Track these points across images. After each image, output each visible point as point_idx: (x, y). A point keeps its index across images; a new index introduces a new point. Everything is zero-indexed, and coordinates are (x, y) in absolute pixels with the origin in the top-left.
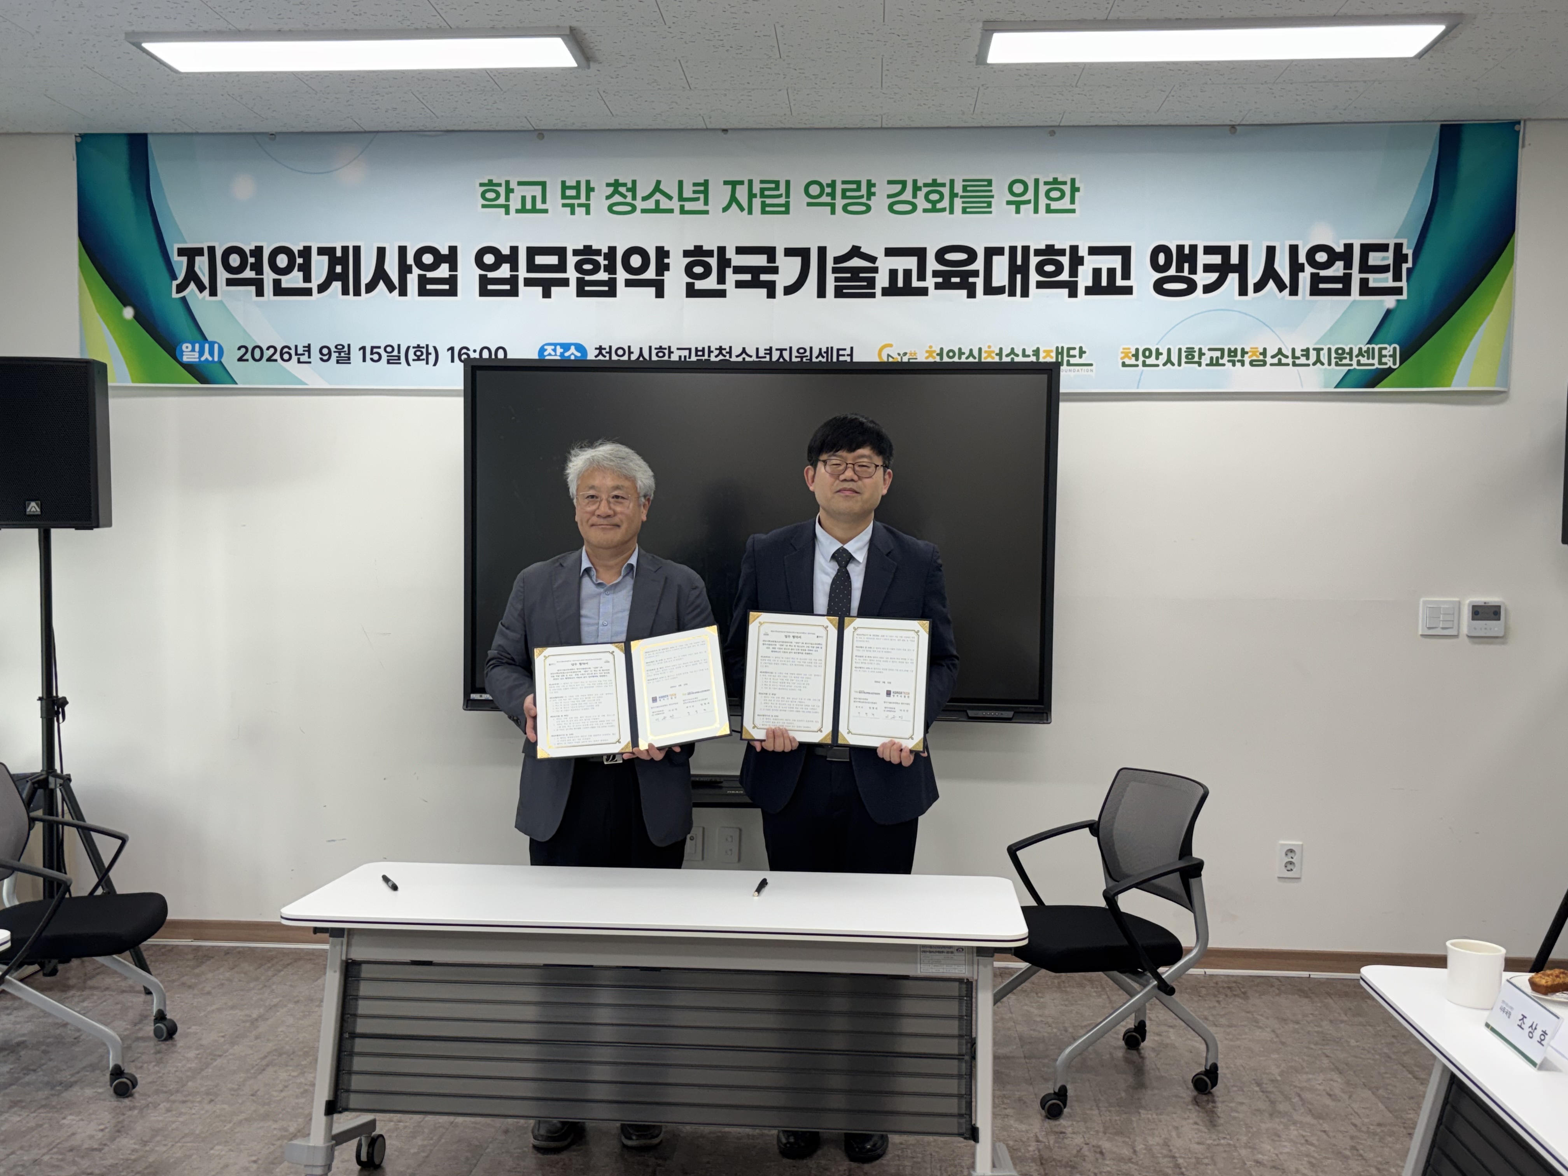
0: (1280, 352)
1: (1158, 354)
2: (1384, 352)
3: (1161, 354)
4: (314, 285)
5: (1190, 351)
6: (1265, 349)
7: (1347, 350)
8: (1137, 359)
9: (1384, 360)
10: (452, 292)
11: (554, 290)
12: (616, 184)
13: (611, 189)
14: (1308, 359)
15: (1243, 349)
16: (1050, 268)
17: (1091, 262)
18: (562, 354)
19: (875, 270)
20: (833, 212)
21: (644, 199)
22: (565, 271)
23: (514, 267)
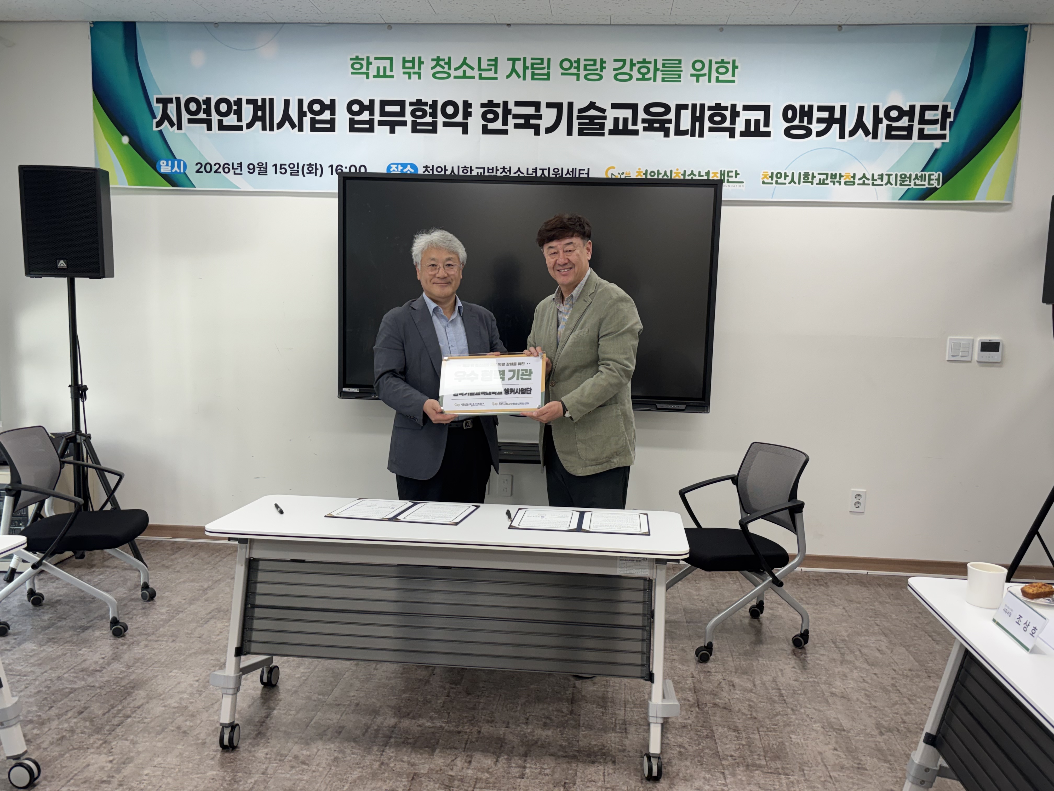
0: (864, 176)
1: (786, 176)
2: (932, 177)
3: (788, 176)
4: (244, 124)
5: (806, 174)
6: (855, 174)
7: (908, 176)
8: (772, 179)
9: (932, 182)
10: (332, 129)
11: (397, 128)
12: (438, 60)
13: (435, 63)
14: (882, 181)
15: (840, 174)
16: (717, 119)
17: (744, 115)
18: (402, 170)
19: (605, 118)
20: (578, 79)
21: (456, 69)
22: (404, 116)
23: (372, 113)
